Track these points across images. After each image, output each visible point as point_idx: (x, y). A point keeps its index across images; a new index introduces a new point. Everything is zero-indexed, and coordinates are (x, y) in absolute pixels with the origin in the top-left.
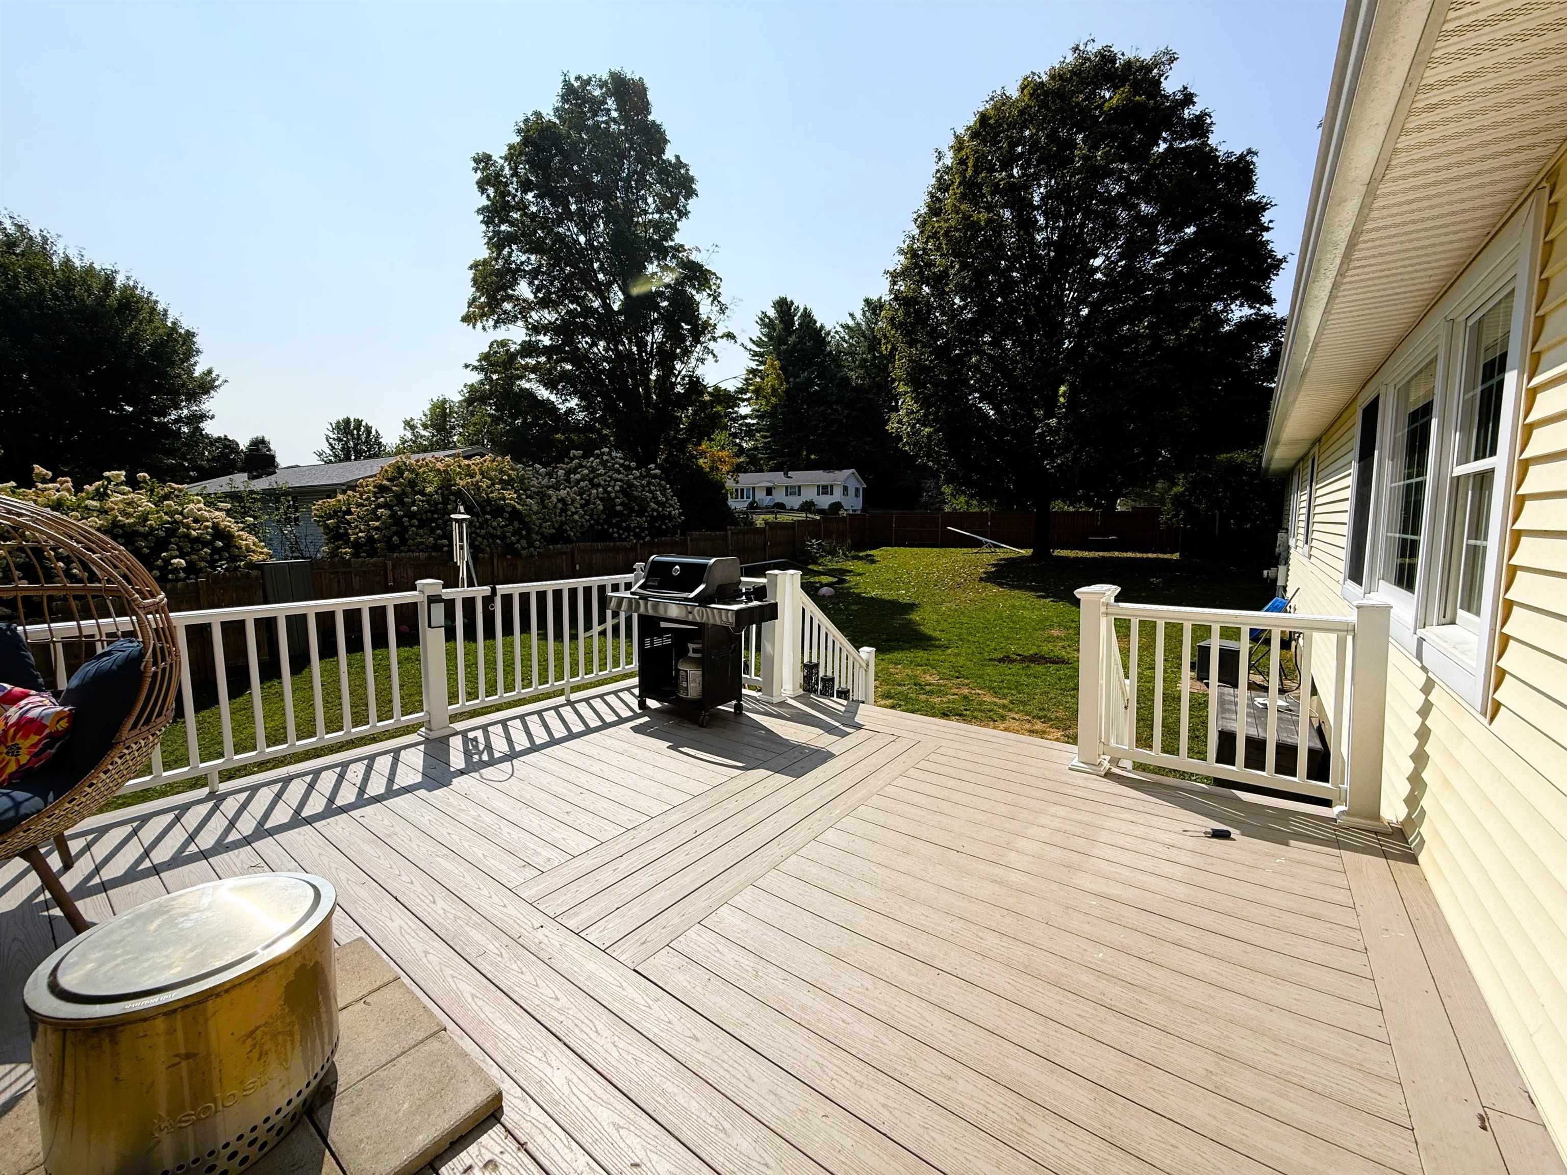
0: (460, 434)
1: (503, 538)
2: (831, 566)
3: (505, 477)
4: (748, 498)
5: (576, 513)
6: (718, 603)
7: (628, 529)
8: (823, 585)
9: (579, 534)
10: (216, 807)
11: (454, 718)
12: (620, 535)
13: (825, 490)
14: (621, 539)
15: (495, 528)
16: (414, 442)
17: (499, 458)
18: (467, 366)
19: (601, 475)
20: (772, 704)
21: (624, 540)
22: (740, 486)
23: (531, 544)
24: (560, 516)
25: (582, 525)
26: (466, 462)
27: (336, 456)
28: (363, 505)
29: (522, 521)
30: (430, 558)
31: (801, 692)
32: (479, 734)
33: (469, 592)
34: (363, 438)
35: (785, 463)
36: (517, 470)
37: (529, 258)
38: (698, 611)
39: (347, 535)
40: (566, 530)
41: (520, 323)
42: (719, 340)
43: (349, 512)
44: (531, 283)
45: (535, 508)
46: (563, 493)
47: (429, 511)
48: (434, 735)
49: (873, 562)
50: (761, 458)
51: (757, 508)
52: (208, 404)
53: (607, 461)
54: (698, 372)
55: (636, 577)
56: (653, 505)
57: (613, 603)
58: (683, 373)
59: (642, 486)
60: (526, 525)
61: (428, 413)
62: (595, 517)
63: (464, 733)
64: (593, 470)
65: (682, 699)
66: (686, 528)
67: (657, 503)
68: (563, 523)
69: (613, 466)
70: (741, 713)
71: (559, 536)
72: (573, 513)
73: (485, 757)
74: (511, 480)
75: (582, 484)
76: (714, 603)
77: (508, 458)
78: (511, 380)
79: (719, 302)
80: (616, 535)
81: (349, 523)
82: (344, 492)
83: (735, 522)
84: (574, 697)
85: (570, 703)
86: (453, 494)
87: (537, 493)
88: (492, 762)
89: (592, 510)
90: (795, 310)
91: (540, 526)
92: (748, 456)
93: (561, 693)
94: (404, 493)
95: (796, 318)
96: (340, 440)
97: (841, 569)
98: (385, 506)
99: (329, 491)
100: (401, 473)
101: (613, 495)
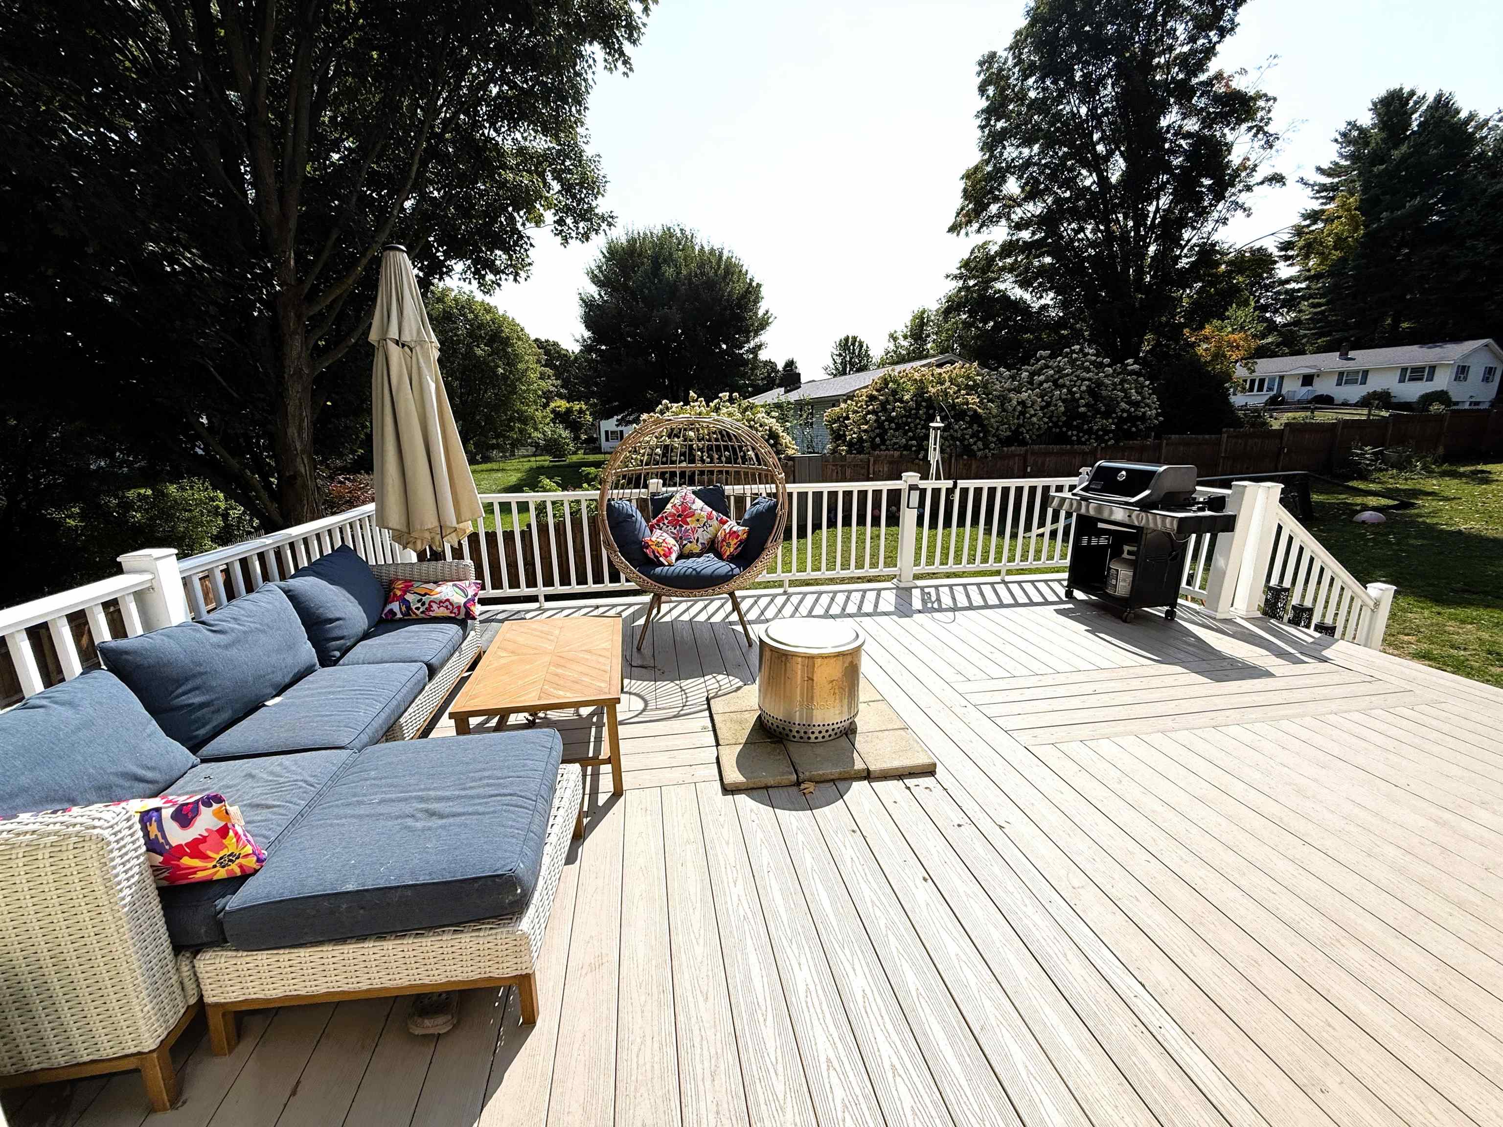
0: (934, 341)
1: (962, 440)
2: (1391, 484)
3: (971, 383)
4: (1270, 389)
5: (1035, 415)
6: (1162, 509)
7: (1090, 431)
8: (1365, 508)
9: (1034, 437)
10: (788, 599)
11: (917, 577)
12: (1079, 438)
13: (1416, 374)
14: (1079, 442)
15: (956, 431)
16: (895, 352)
17: (967, 365)
18: (948, 276)
19: (1067, 375)
20: (1214, 619)
21: (1084, 443)
22: (1257, 375)
23: (986, 446)
24: (1018, 418)
25: (1040, 428)
26: (939, 370)
27: (837, 369)
28: (858, 412)
29: (981, 425)
30: (901, 456)
31: (1259, 614)
32: (932, 591)
33: (937, 484)
34: (857, 352)
35: (1347, 339)
36: (982, 375)
37: (1020, 153)
38: (1138, 516)
39: (845, 435)
40: (1022, 433)
41: (1003, 222)
42: (1255, 188)
43: (847, 418)
44: (1020, 177)
45: (994, 412)
46: (1024, 395)
47: (905, 416)
48: (902, 585)
49: (1487, 481)
50: (1305, 336)
51: (1283, 402)
52: (764, 337)
53: (1076, 359)
54: (1215, 237)
55: (1081, 481)
56: (1123, 405)
57: (1055, 503)
58: (1194, 241)
59: (1114, 384)
60: (984, 428)
61: (909, 324)
62: (1054, 419)
63: (922, 588)
64: (1059, 370)
65: (1110, 595)
66: (1161, 431)
67: (1131, 403)
68: (1019, 426)
69: (1083, 363)
70: (1172, 619)
71: (1015, 438)
72: (1032, 416)
73: (936, 606)
74: (976, 385)
75: (1045, 385)
76: (1157, 509)
77: (976, 364)
78: (986, 283)
79: (1265, 133)
80: (1074, 438)
81: (846, 426)
82: (845, 401)
83: (1236, 422)
84: (1008, 578)
85: (1003, 582)
86: (924, 400)
87: (998, 397)
88: (940, 610)
89: (1052, 412)
90: (1416, 103)
91: (997, 429)
92: (1280, 334)
93: (998, 573)
94: (887, 401)
95: (1414, 116)
96: (840, 355)
97: (1414, 490)
98: (874, 412)
99: (834, 401)
100: (887, 384)
101: (1077, 396)
